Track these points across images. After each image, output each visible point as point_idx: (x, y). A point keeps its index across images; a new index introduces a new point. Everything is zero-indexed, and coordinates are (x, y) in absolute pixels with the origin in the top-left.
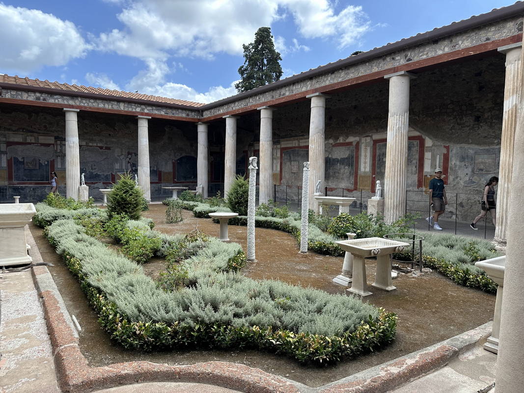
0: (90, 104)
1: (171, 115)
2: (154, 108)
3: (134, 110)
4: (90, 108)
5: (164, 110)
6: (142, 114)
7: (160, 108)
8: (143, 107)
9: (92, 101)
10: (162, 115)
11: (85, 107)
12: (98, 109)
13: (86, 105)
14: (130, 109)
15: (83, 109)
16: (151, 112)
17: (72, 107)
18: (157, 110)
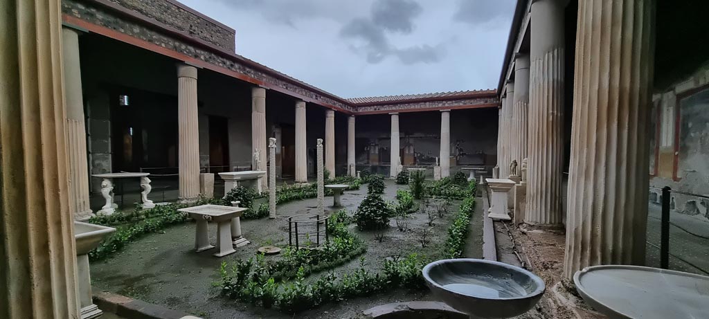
0: (405, 107)
1: (468, 104)
2: (454, 101)
3: (436, 106)
4: (405, 110)
6: (443, 108)
7: (459, 101)
8: (444, 102)
9: (407, 105)
10: (460, 106)
11: (402, 110)
12: (411, 109)
13: (403, 108)
14: (434, 106)
16: (451, 105)
18: (456, 102)
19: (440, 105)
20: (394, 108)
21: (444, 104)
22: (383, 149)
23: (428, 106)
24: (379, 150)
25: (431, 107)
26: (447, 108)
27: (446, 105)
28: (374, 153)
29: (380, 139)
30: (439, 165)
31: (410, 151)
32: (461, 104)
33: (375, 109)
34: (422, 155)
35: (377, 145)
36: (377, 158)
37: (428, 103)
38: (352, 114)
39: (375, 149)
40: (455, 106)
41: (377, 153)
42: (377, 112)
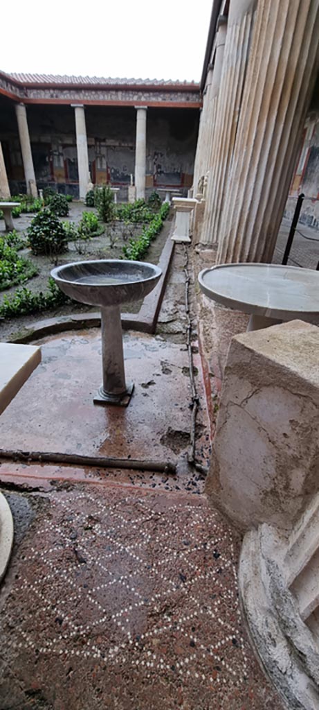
0: (92, 96)
1: (168, 101)
2: (151, 94)
3: (131, 100)
4: (92, 101)
5: (162, 96)
6: (139, 103)
7: (157, 93)
8: (140, 94)
9: (93, 93)
10: (159, 103)
11: (88, 101)
12: (99, 102)
13: (89, 98)
14: (127, 99)
15: (86, 104)
16: (148, 100)
17: (79, 102)
18: (154, 96)
19: (135, 98)
20: (77, 97)
21: (140, 98)
22: (69, 160)
23: (120, 99)
24: (65, 162)
25: (124, 100)
26: (144, 103)
27: (143, 99)
28: (60, 167)
29: (65, 146)
30: (134, 185)
31: (102, 165)
32: (160, 100)
33: (52, 96)
34: (116, 172)
35: (62, 155)
36: (63, 173)
37: (120, 93)
38: (22, 100)
39: (59, 160)
40: (152, 103)
41: (62, 165)
42: (54, 101)
